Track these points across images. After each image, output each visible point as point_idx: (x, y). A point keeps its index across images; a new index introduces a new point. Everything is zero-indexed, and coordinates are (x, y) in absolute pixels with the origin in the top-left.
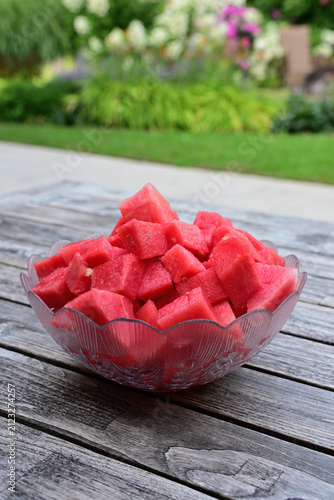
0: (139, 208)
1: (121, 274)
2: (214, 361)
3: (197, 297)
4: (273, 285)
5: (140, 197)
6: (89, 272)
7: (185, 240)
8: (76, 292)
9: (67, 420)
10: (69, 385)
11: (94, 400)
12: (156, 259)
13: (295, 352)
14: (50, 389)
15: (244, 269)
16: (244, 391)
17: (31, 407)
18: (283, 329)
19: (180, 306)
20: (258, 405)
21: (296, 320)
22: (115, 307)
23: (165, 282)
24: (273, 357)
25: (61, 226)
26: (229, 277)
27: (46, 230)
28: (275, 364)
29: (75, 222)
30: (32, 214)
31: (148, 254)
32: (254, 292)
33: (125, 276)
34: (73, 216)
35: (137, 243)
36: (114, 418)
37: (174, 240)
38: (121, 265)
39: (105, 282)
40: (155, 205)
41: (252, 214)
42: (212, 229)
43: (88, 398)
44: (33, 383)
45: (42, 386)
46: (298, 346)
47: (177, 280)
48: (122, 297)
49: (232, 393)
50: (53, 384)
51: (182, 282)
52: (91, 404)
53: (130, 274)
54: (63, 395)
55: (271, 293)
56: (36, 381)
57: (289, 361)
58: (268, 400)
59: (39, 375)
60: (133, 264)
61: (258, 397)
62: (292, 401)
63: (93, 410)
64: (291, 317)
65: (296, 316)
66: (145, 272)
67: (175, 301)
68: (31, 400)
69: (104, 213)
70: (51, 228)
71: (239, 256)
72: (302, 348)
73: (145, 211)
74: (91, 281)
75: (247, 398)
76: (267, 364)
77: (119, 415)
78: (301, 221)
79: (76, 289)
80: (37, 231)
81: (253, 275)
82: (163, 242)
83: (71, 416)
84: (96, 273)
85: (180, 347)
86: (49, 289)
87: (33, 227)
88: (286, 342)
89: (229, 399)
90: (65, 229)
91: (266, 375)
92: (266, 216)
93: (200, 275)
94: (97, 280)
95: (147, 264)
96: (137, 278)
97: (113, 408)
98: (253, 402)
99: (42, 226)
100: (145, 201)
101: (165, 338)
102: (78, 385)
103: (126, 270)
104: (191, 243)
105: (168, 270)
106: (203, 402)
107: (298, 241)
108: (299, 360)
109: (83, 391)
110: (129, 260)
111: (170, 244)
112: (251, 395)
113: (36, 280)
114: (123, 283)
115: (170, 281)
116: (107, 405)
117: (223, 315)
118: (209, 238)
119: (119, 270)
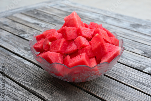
0: (70, 20)
1: (59, 46)
2: (88, 77)
3: (83, 57)
4: (111, 52)
5: (71, 16)
6: (50, 43)
7: (83, 34)
8: (45, 49)
9: (41, 90)
10: (44, 76)
11: (51, 83)
12: (73, 40)
13: (120, 70)
14: (38, 77)
15: (101, 47)
16: (100, 84)
17: (30, 84)
18: (118, 61)
19: (77, 59)
20: (103, 90)
21: (123, 57)
22: (56, 58)
23: (74, 49)
24: (112, 71)
25: (55, 15)
26: (96, 49)
27: (50, 17)
28: (112, 74)
29: (59, 14)
30: (47, 10)
31: (70, 38)
32: (104, 54)
33: (60, 47)
34: (59, 12)
35: (66, 34)
36: (56, 91)
37: (80, 33)
38: (60, 42)
39: (54, 48)
40: (75, 20)
41: (117, 15)
42: (94, 29)
43: (49, 82)
44: (33, 75)
45: (36, 76)
46: (121, 68)
47: (78, 48)
48: (59, 54)
49: (96, 85)
50: (39, 76)
51: (80, 49)
52: (50, 85)
53: (63, 46)
54: (42, 80)
55: (110, 55)
56: (34, 74)
57: (117, 73)
58: (107, 88)
59: (36, 72)
60: (64, 42)
61: (104, 87)
62: (115, 90)
63: (50, 87)
64: (122, 56)
65: (124, 56)
66: (68, 45)
67: (76, 57)
68: (31, 81)
69: (69, 11)
70: (52, 16)
71: (100, 42)
72: (123, 69)
73: (72, 21)
74: (50, 46)
75: (100, 87)
76: (110, 74)
77: (57, 90)
78: (133, 18)
79: (45, 48)
80: (47, 17)
81: (104, 49)
82: (75, 34)
83: (42, 89)
84: (52, 44)
85: (76, 73)
86: (38, 47)
87: (46, 15)
88: (118, 66)
89: (94, 87)
90: (56, 17)
91: (109, 78)
92: (121, 16)
93: (86, 47)
94: (52, 47)
95: (69, 42)
96: (65, 47)
97: (56, 87)
98: (102, 89)
99: (49, 15)
100: (72, 17)
101: (71, 70)
102: (47, 77)
103: (61, 44)
104: (86, 35)
105: (76, 44)
106: (86, 87)
107: (130, 26)
108: (121, 73)
109: (48, 79)
110: (63, 40)
111: (78, 35)
112: (102, 86)
113: (36, 42)
114: (59, 49)
115: (76, 48)
116: (54, 85)
117: (92, 63)
118: (93, 33)
119: (59, 44)
